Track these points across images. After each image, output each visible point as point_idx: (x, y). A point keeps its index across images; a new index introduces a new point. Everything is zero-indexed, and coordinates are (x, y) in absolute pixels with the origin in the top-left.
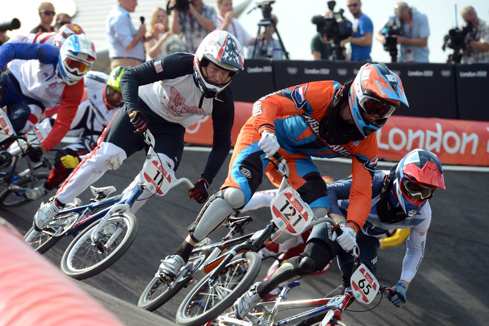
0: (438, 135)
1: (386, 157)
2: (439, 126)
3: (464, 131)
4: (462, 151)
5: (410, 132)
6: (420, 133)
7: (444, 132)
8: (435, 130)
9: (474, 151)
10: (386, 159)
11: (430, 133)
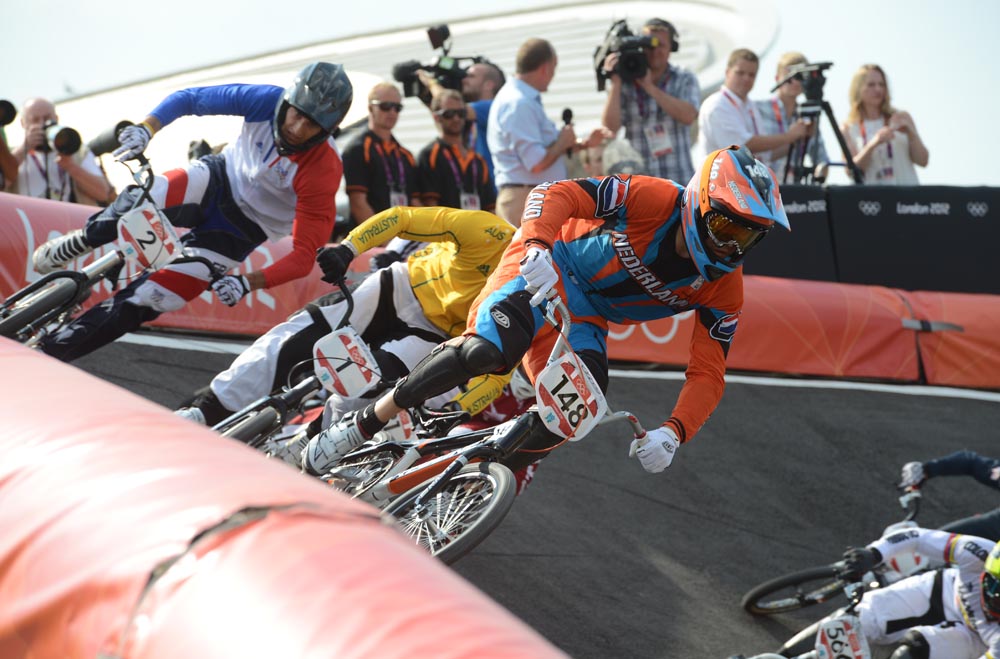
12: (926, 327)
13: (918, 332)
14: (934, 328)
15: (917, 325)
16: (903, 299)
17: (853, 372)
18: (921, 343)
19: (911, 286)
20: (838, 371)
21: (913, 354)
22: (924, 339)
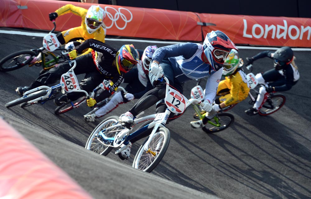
0: (285, 28)
1: (250, 43)
2: (285, 22)
3: (302, 25)
4: (301, 38)
5: (266, 26)
6: (273, 27)
7: (289, 25)
8: (283, 25)
9: (308, 38)
10: (250, 45)
11: (279, 27)
12: (204, 25)
13: (202, 26)
14: (207, 25)
15: (202, 24)
16: (198, 16)
17: (182, 39)
18: (203, 29)
19: (200, 12)
20: (177, 39)
21: (201, 33)
22: (204, 28)
